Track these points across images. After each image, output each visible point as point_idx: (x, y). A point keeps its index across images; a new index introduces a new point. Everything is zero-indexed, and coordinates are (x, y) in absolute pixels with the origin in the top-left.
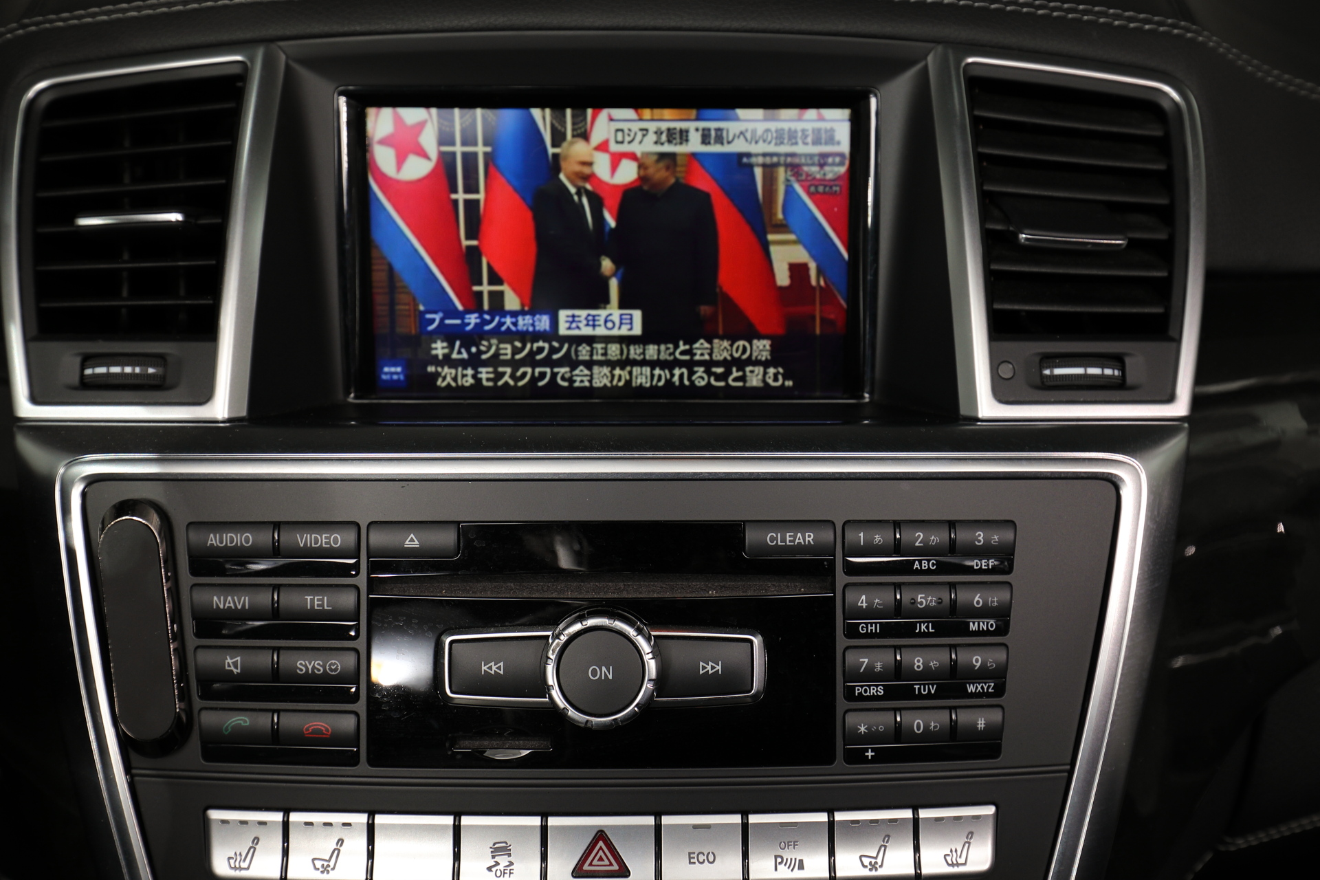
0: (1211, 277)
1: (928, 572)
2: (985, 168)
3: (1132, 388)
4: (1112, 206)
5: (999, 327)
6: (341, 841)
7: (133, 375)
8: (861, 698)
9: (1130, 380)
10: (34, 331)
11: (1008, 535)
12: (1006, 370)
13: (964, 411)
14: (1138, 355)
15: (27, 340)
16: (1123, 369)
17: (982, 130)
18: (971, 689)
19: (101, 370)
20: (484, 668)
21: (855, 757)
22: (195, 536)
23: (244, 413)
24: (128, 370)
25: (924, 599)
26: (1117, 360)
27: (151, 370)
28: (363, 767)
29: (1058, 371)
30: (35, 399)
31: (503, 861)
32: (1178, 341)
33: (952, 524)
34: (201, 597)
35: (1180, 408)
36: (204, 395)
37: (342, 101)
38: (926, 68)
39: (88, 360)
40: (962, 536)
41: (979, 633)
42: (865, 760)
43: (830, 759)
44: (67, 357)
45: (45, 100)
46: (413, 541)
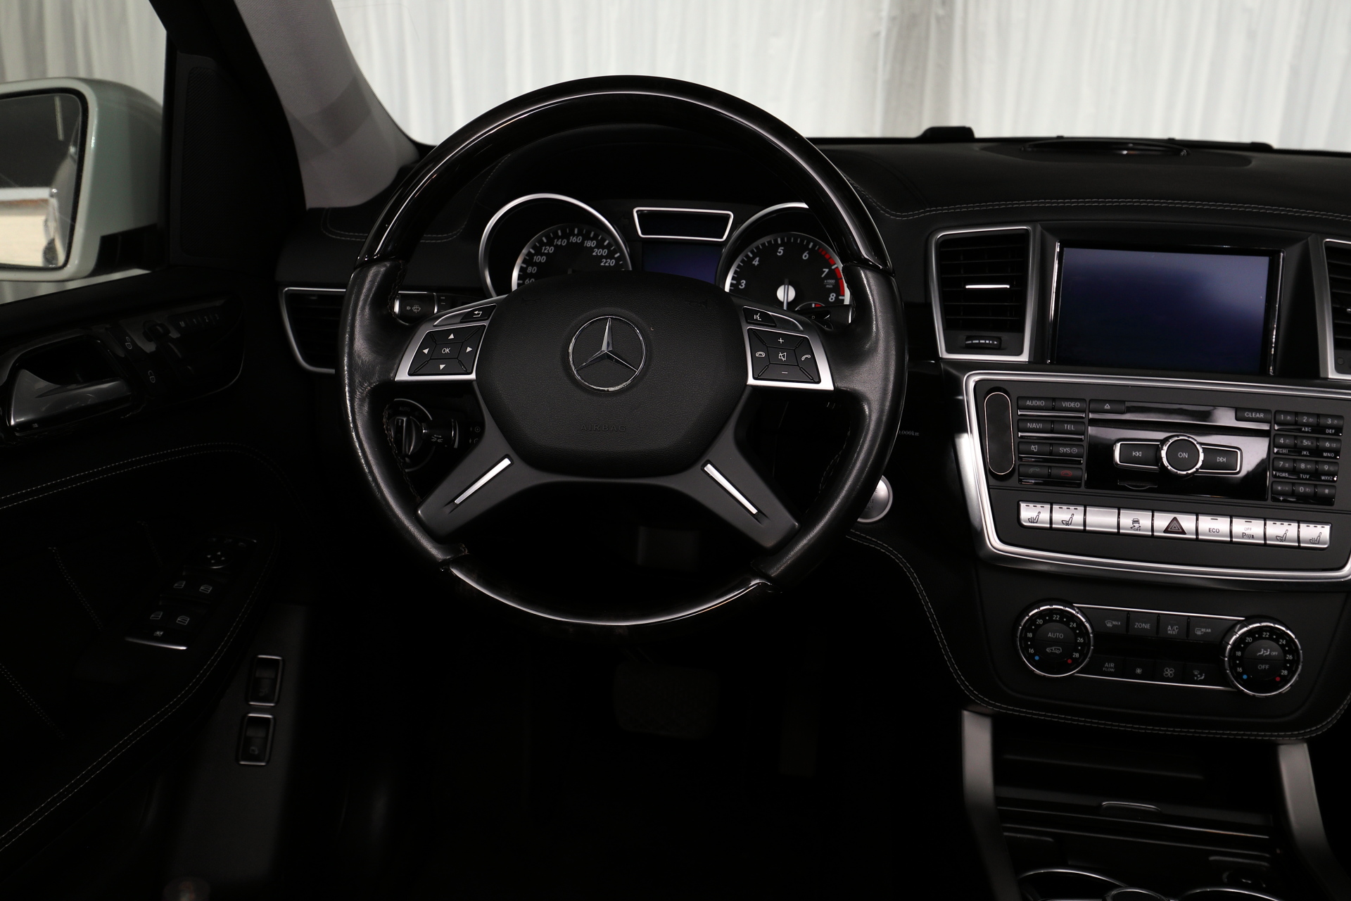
1: (1308, 432)
2: (1334, 282)
5: (1338, 345)
6: (1073, 514)
7: (989, 344)
8: (1279, 477)
11: (1341, 422)
12: (1340, 361)
13: (1323, 374)
17: (1332, 268)
18: (1323, 478)
19: (976, 342)
20: (1134, 454)
21: (1275, 500)
22: (1021, 402)
23: (1032, 360)
24: (987, 342)
25: (1306, 443)
27: (996, 343)
28: (1083, 489)
30: (949, 351)
31: (1137, 525)
33: (1318, 416)
36: (1018, 353)
37: (1057, 245)
38: (1307, 242)
39: (969, 338)
40: (1322, 421)
41: (1327, 457)
42: (1279, 501)
43: (1266, 500)
44: (961, 335)
45: (943, 240)
46: (1107, 407)
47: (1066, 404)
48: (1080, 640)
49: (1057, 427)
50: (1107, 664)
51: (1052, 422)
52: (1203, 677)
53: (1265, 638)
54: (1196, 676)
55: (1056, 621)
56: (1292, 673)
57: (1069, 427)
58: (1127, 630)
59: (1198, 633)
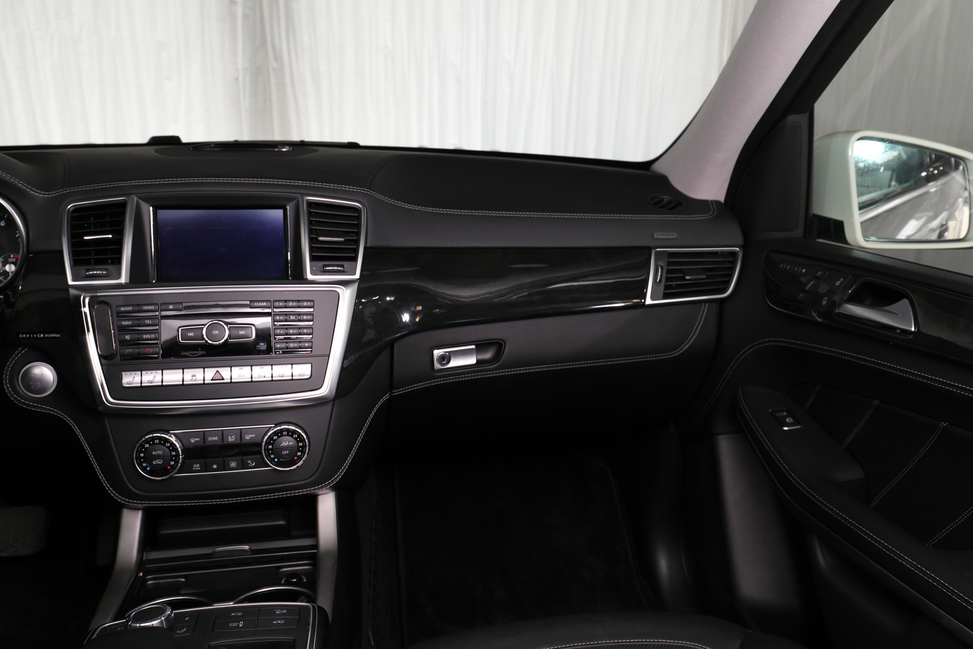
0: (366, 248)
2: (310, 223)
3: (345, 272)
4: (344, 232)
5: (313, 258)
6: (155, 376)
7: (100, 273)
8: (278, 340)
9: (345, 270)
10: (72, 264)
11: (313, 304)
12: (314, 268)
13: (305, 277)
14: (347, 264)
15: (72, 267)
16: (343, 267)
17: (310, 214)
19: (92, 273)
20: (189, 334)
21: (277, 353)
22: (117, 309)
23: (128, 281)
24: (98, 272)
25: (292, 317)
26: (342, 266)
27: (104, 272)
28: (160, 359)
29: (327, 268)
30: (73, 280)
31: (194, 378)
32: (356, 261)
33: (299, 301)
34: (119, 323)
35: (357, 276)
36: (119, 277)
37: (151, 208)
38: (298, 200)
39: (88, 270)
40: (301, 303)
42: (280, 354)
43: (272, 354)
44: (82, 270)
45: (72, 209)
46: (171, 307)
47: (145, 308)
48: (174, 453)
49: (141, 322)
50: (195, 466)
51: (138, 319)
52: (254, 464)
53: (285, 435)
54: (250, 464)
55: (157, 444)
56: (303, 453)
57: (148, 322)
58: (204, 443)
59: (248, 438)
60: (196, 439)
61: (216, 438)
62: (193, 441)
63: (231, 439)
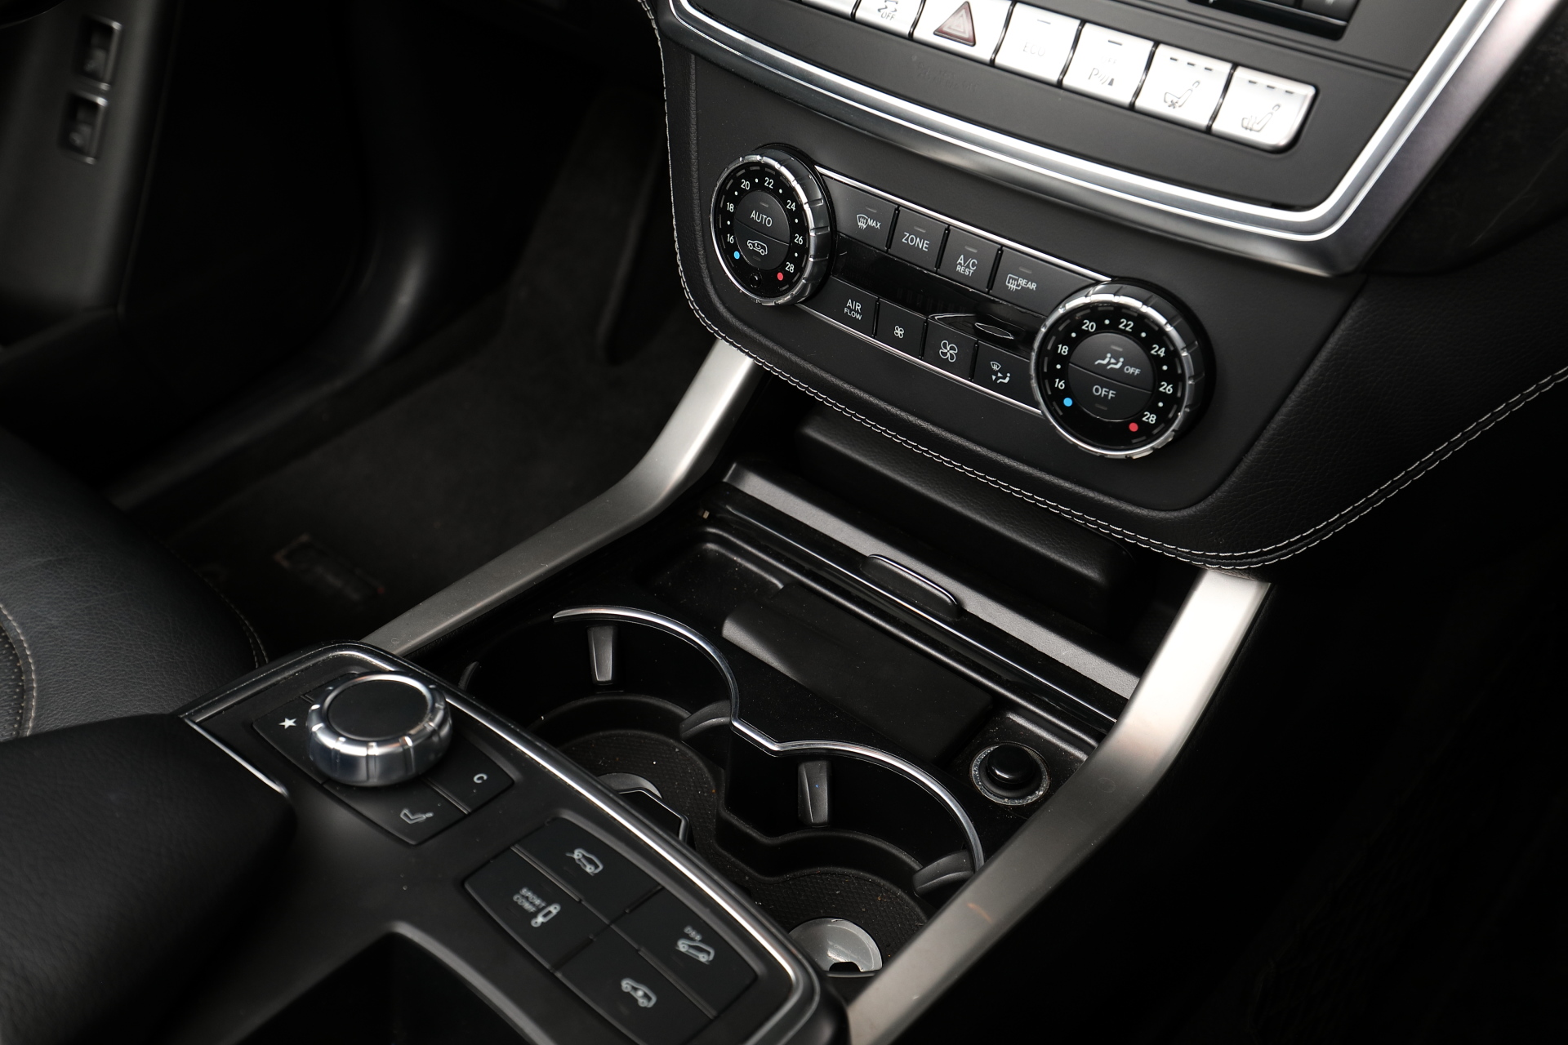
31: (891, 5)
48: (798, 238)
50: (849, 303)
52: (1008, 379)
53: (1123, 332)
54: (995, 373)
55: (767, 190)
56: (1164, 421)
58: (889, 245)
59: (1012, 286)
60: (872, 223)
61: (923, 245)
62: (862, 225)
63: (965, 268)
